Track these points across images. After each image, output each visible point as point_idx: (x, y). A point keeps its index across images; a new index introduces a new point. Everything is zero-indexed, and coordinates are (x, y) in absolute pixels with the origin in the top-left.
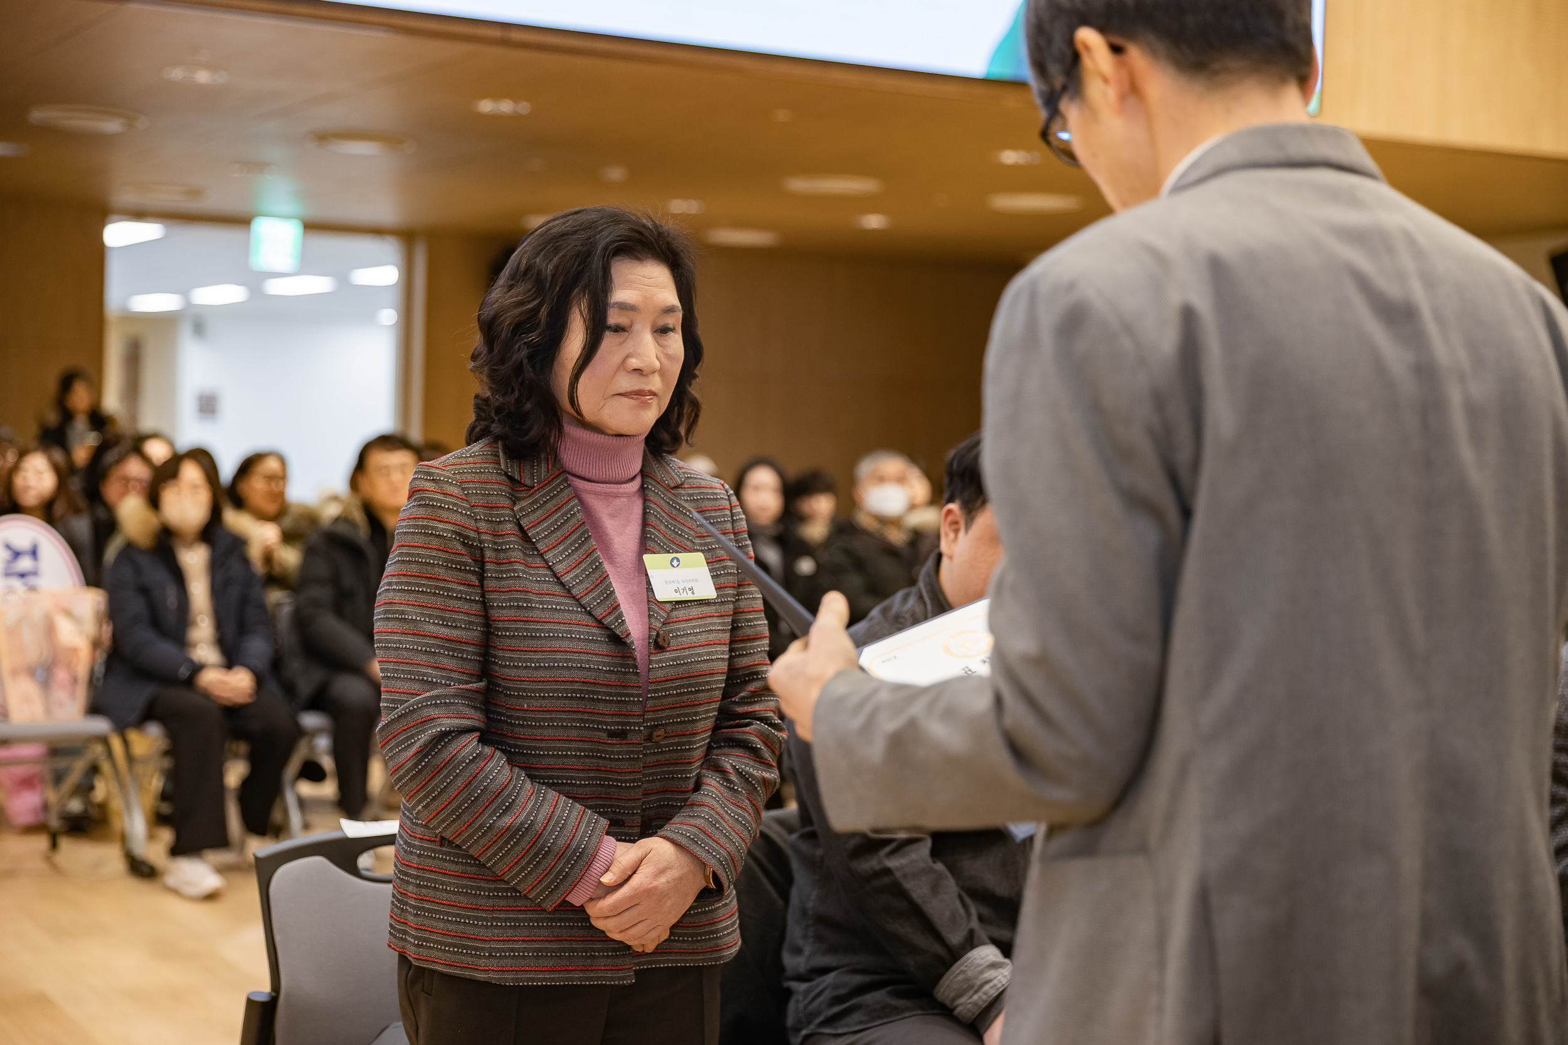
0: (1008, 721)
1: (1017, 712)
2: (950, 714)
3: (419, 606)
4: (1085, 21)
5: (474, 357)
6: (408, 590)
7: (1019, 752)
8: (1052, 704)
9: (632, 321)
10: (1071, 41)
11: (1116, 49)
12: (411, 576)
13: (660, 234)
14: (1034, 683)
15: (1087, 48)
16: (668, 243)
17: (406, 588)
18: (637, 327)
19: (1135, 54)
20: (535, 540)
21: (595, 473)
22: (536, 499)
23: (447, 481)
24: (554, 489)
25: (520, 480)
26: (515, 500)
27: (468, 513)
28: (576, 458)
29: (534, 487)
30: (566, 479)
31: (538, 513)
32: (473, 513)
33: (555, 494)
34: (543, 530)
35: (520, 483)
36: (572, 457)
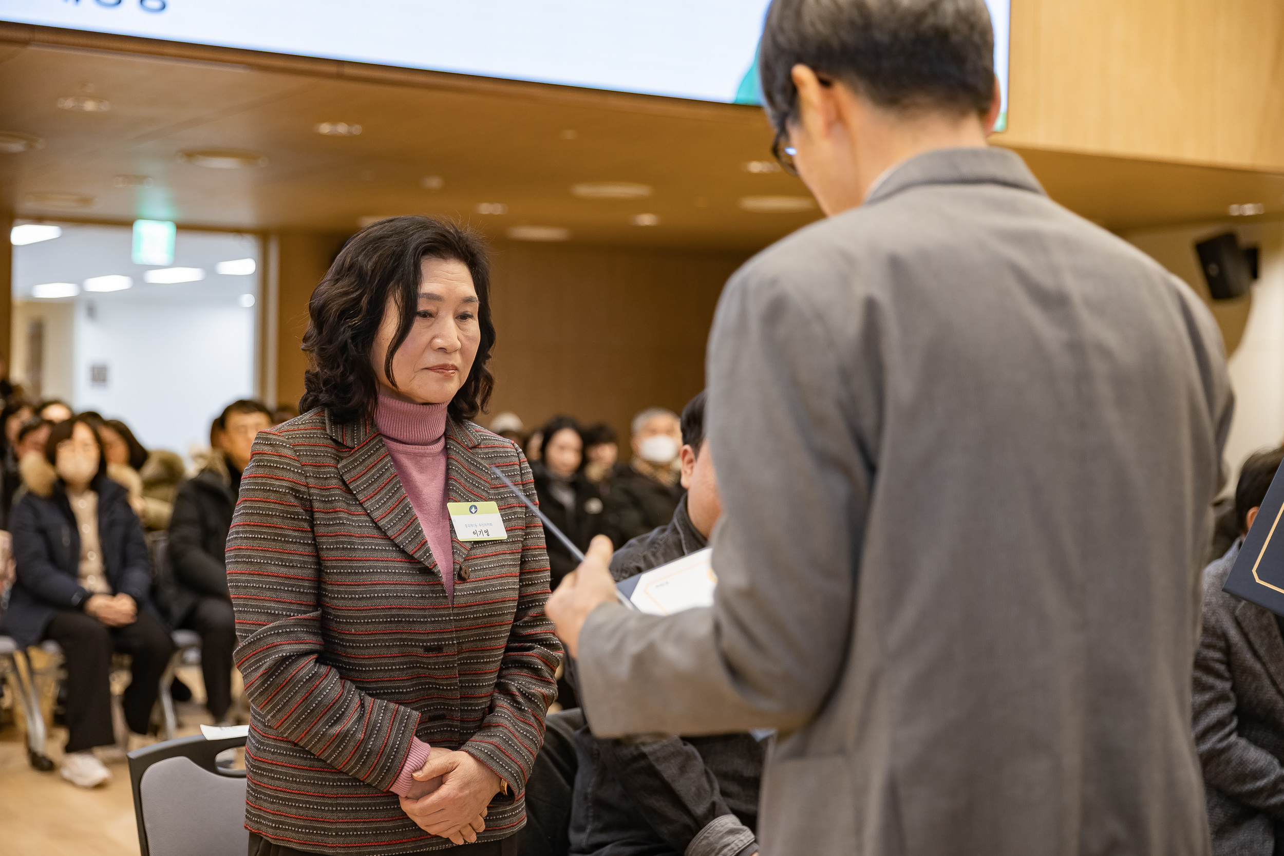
0: (726, 643)
1: (732, 637)
2: (681, 639)
3: (262, 550)
4: (800, 60)
5: (305, 340)
6: (252, 537)
7: (733, 670)
8: (759, 630)
9: (438, 308)
10: (789, 78)
11: (825, 83)
12: (254, 526)
13: (460, 238)
14: (745, 612)
15: (802, 83)
16: (467, 246)
17: (251, 536)
18: (442, 313)
19: (841, 90)
20: (355, 492)
21: (405, 436)
22: (356, 457)
23: (282, 445)
24: (371, 449)
25: (343, 442)
26: (338, 459)
27: (300, 471)
28: (389, 423)
29: (354, 448)
30: (381, 441)
31: (358, 469)
32: (304, 471)
33: (372, 453)
34: (363, 484)
35: (343, 444)
36: (386, 422)
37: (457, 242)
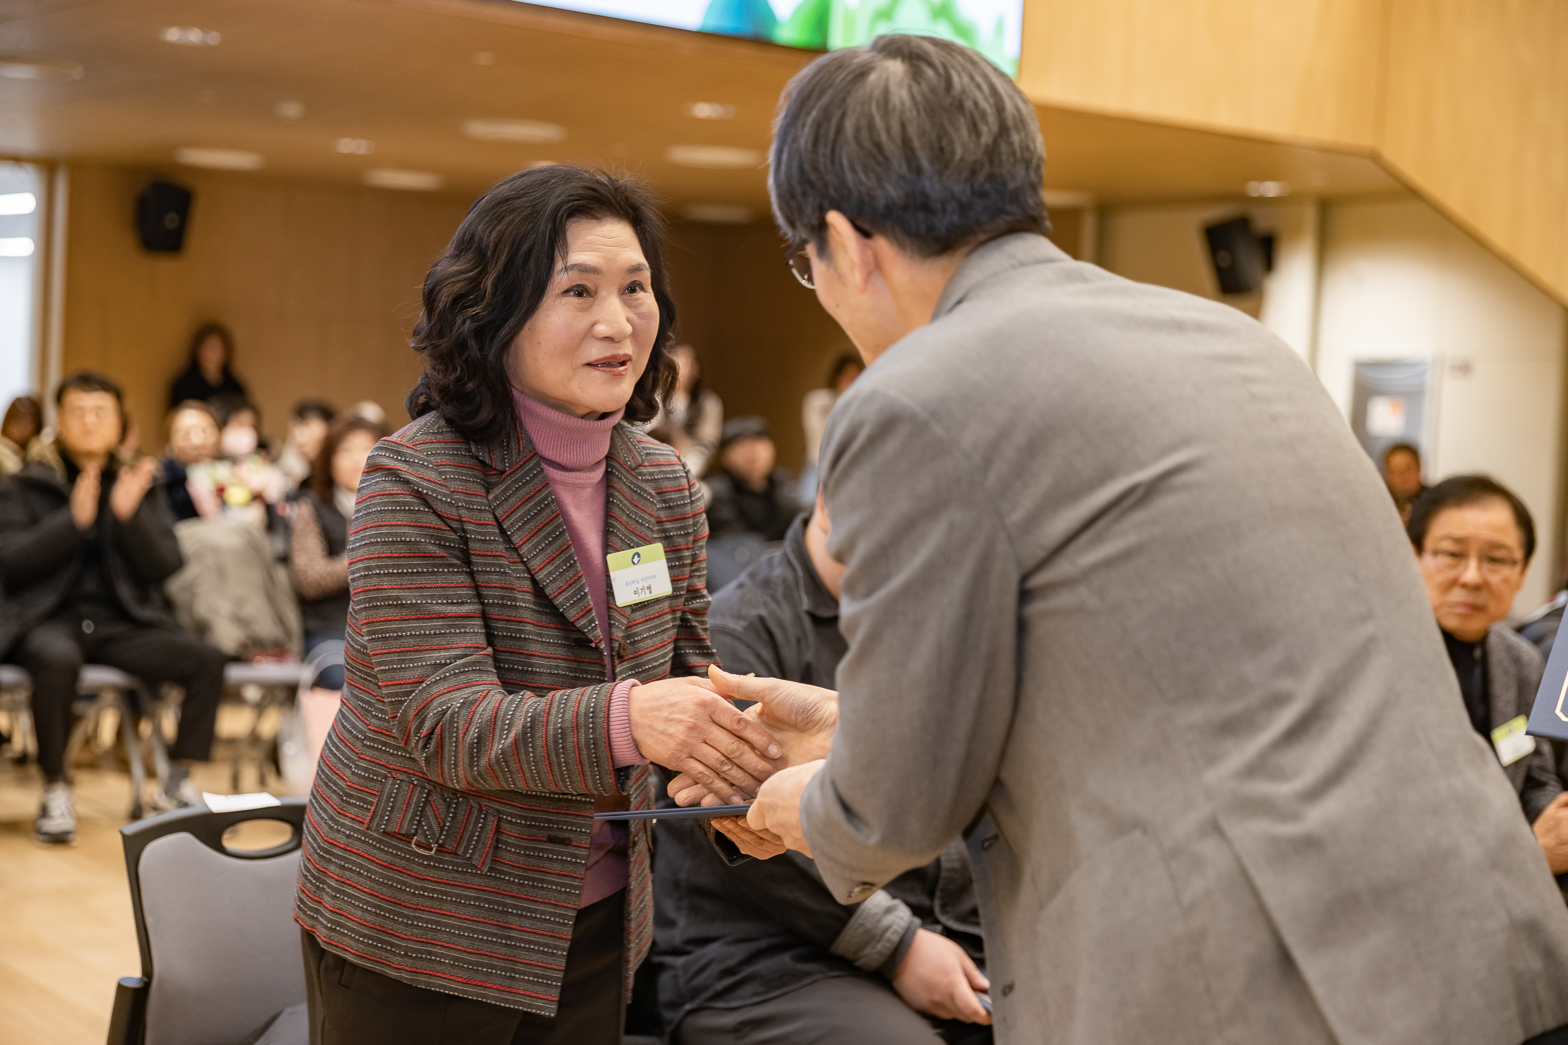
20: (509, 533)
21: (565, 458)
22: (509, 485)
23: (423, 464)
24: (526, 474)
25: (492, 464)
26: (488, 488)
27: (449, 500)
28: (546, 440)
29: (505, 471)
30: (538, 464)
31: (510, 501)
32: (454, 499)
33: (527, 481)
34: (517, 521)
35: (491, 466)
36: (542, 439)
37: (612, 195)
